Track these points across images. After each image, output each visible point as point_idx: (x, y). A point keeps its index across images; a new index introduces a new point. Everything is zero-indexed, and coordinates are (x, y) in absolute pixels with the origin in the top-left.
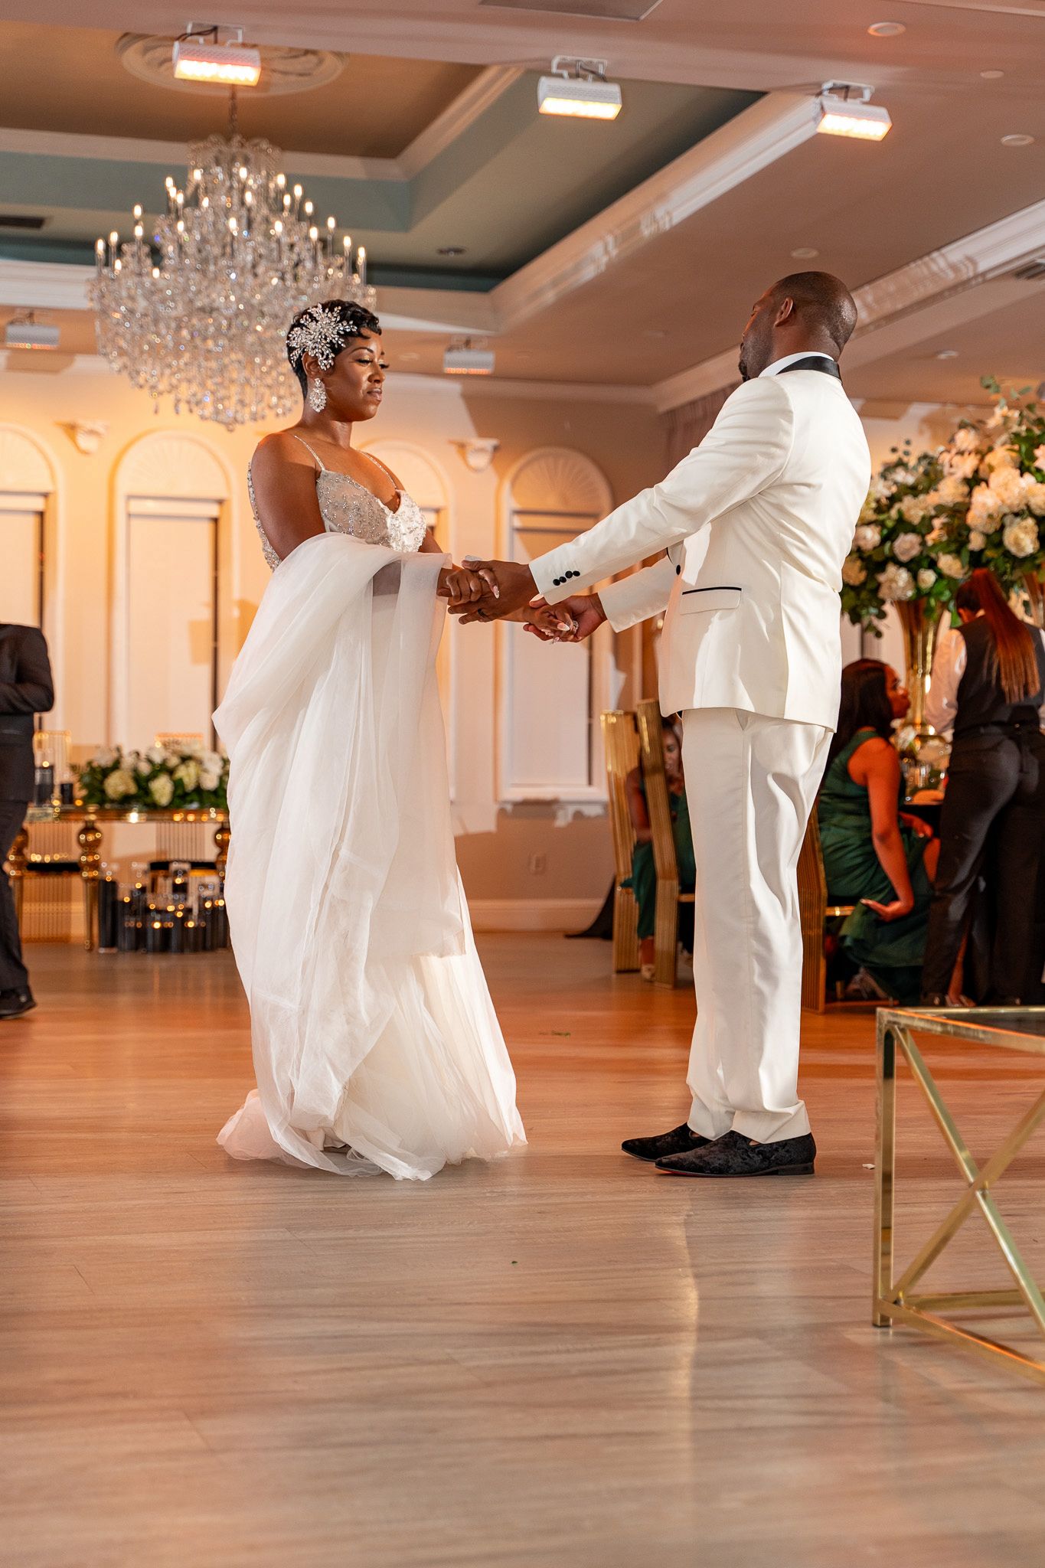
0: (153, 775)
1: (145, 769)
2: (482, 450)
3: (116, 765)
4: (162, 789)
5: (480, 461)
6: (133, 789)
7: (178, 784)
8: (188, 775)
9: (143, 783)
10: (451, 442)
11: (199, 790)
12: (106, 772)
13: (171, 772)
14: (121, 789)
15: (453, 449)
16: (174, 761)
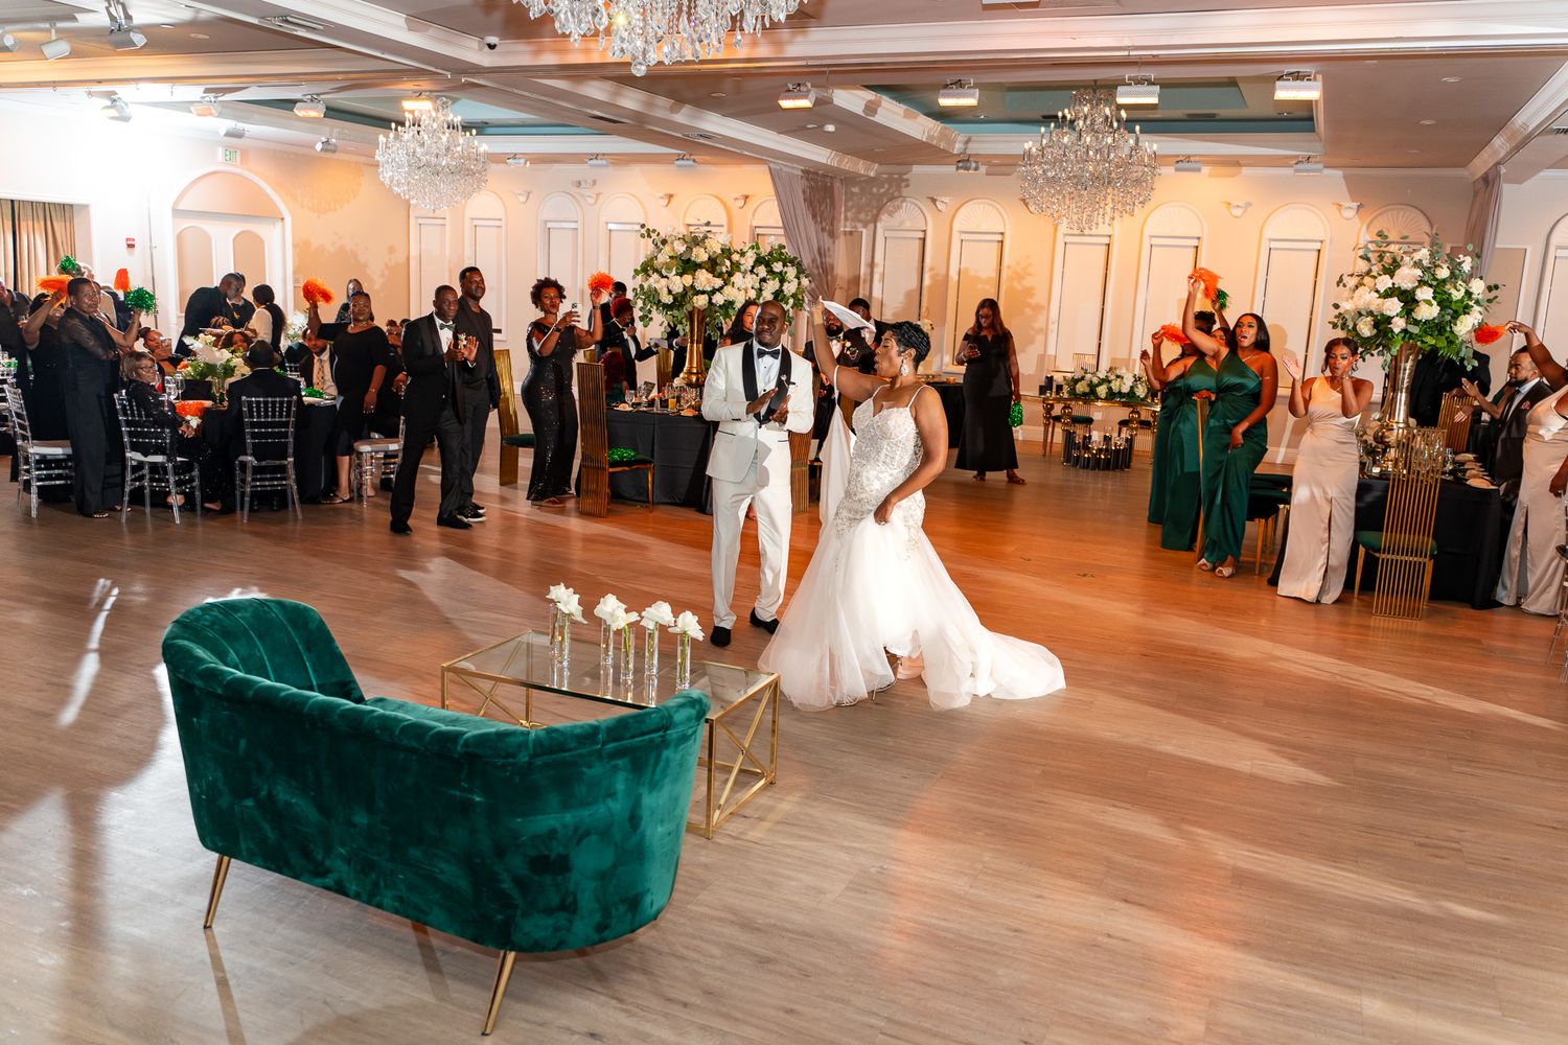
0: (1100, 384)
1: (1095, 380)
2: (1350, 208)
3: (1083, 378)
4: (1102, 391)
5: (1351, 214)
6: (1087, 390)
7: (1110, 389)
8: (1115, 386)
9: (1093, 387)
10: (1333, 204)
11: (1120, 392)
12: (1076, 381)
13: (1110, 382)
14: (1082, 389)
15: (1335, 207)
16: (1112, 377)
